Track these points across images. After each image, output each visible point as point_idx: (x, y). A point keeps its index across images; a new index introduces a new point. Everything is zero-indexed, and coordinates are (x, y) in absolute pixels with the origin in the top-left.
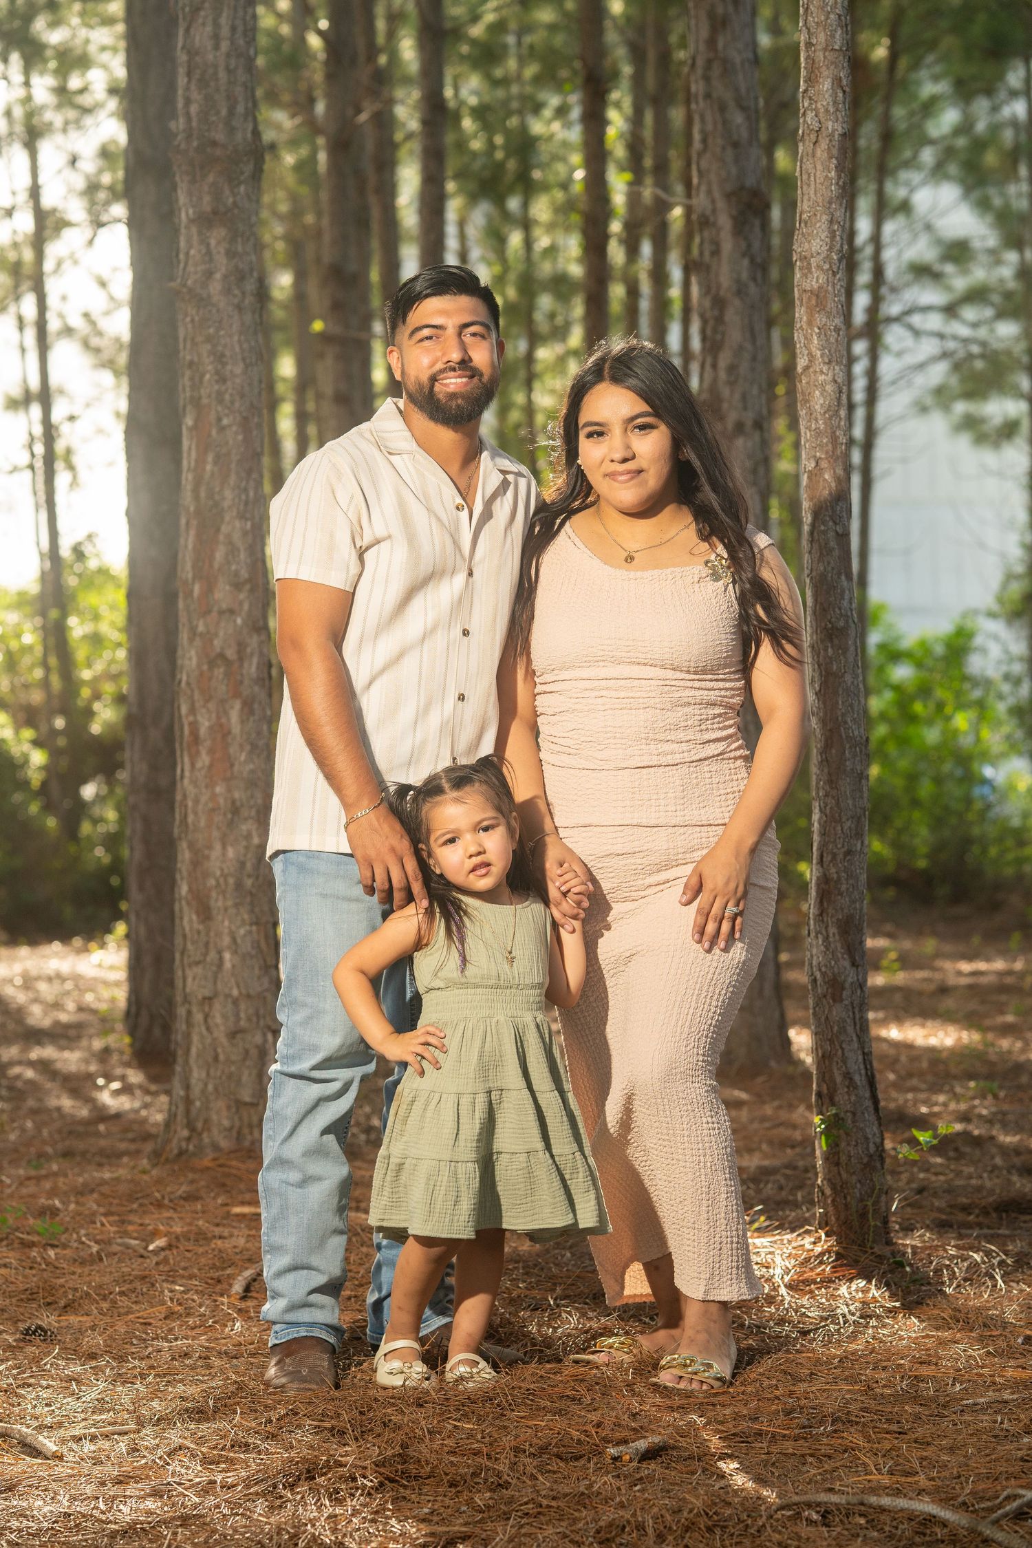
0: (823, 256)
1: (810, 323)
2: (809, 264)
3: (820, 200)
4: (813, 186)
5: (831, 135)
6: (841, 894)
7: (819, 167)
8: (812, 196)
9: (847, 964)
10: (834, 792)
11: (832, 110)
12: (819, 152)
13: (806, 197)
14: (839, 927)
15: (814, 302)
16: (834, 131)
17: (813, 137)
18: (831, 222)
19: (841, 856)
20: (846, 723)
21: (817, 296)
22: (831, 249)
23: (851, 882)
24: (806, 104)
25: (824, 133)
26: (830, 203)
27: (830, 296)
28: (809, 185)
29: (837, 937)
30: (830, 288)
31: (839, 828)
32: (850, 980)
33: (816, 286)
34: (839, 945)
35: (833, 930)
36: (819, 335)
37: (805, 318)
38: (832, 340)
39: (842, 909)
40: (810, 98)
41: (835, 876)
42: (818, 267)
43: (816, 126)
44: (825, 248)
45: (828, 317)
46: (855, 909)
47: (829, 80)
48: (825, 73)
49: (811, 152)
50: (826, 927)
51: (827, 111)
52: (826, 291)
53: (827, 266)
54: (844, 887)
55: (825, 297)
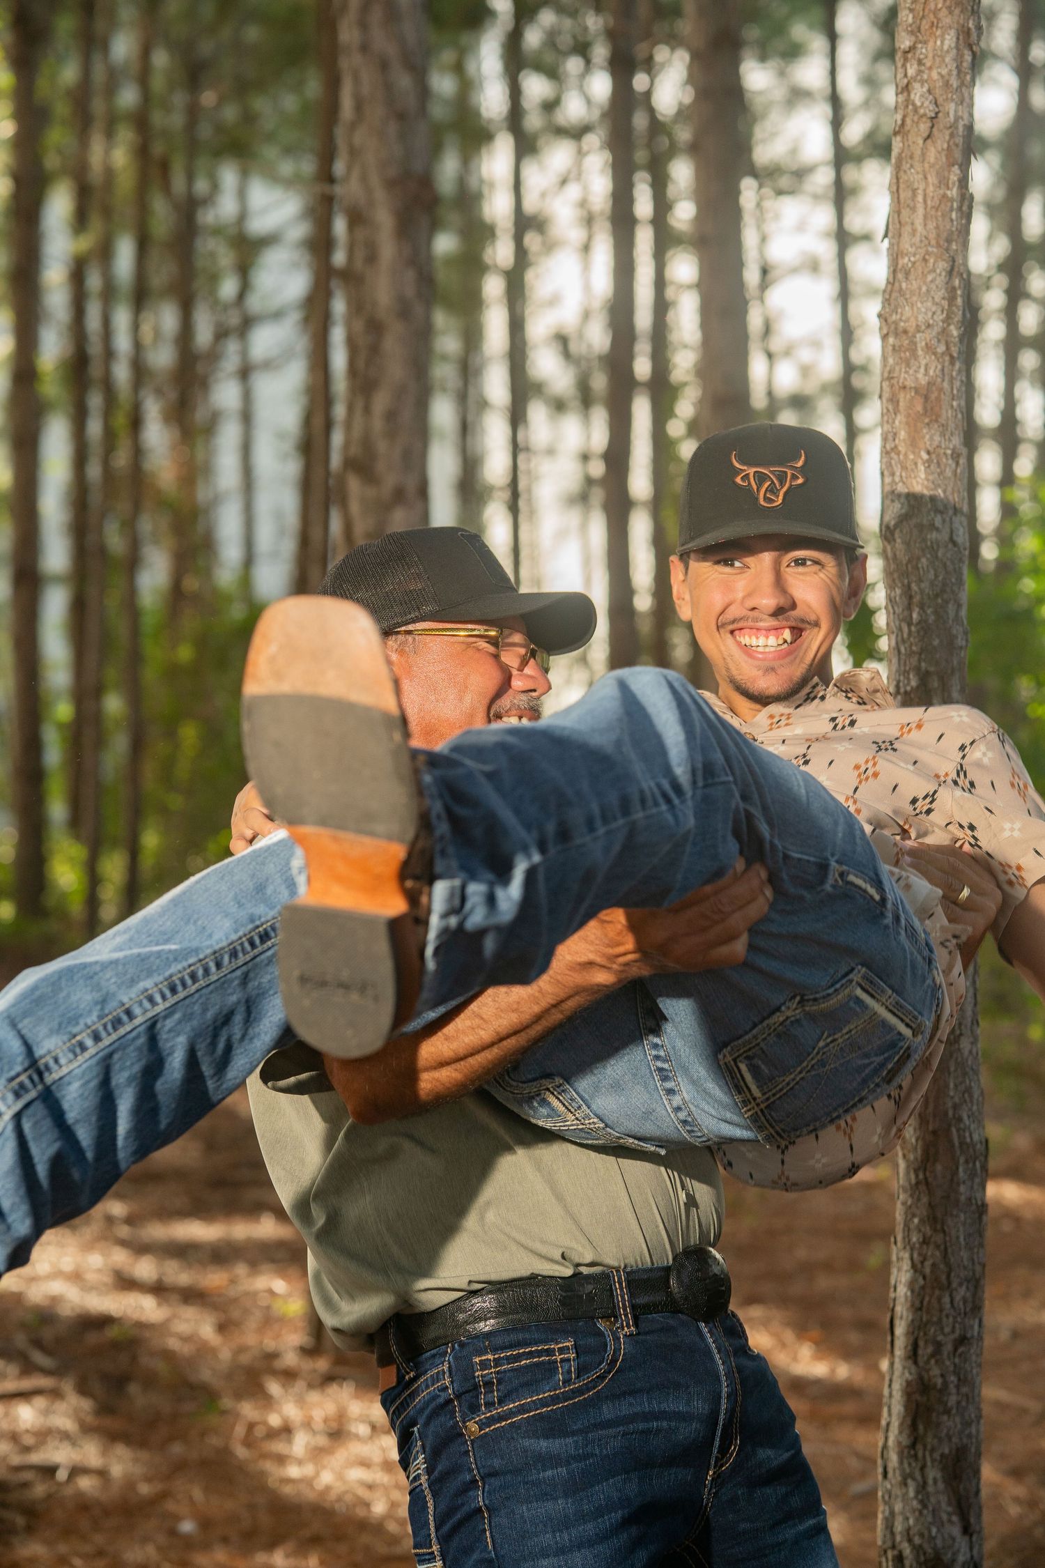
0: (936, 329)
1: (913, 443)
2: (913, 343)
3: (932, 236)
4: (920, 211)
5: (953, 126)
6: (948, 1412)
7: (932, 179)
8: (920, 228)
9: (956, 1531)
10: (939, 1238)
11: (954, 83)
12: (932, 155)
13: (908, 228)
14: (944, 1469)
15: (919, 408)
16: (957, 119)
17: (924, 127)
18: (950, 273)
19: (949, 1347)
20: (960, 1120)
21: (926, 398)
22: (947, 320)
23: (964, 1390)
24: (911, 71)
25: (942, 121)
26: (949, 241)
27: (945, 398)
28: (913, 209)
29: (941, 1486)
30: (946, 385)
31: (947, 1300)
32: (961, 1558)
33: (923, 380)
34: (943, 1499)
35: (933, 1473)
36: (928, 463)
37: (903, 435)
38: (949, 473)
39: (949, 1438)
40: (920, 62)
41: (939, 1381)
42: (928, 348)
43: (928, 109)
44: (940, 317)
45: (943, 435)
46: (970, 1436)
47: (953, 33)
48: (947, 20)
49: (918, 152)
50: (923, 1468)
51: (947, 84)
52: (941, 390)
53: (941, 348)
54: (952, 1400)
55: (938, 399)
